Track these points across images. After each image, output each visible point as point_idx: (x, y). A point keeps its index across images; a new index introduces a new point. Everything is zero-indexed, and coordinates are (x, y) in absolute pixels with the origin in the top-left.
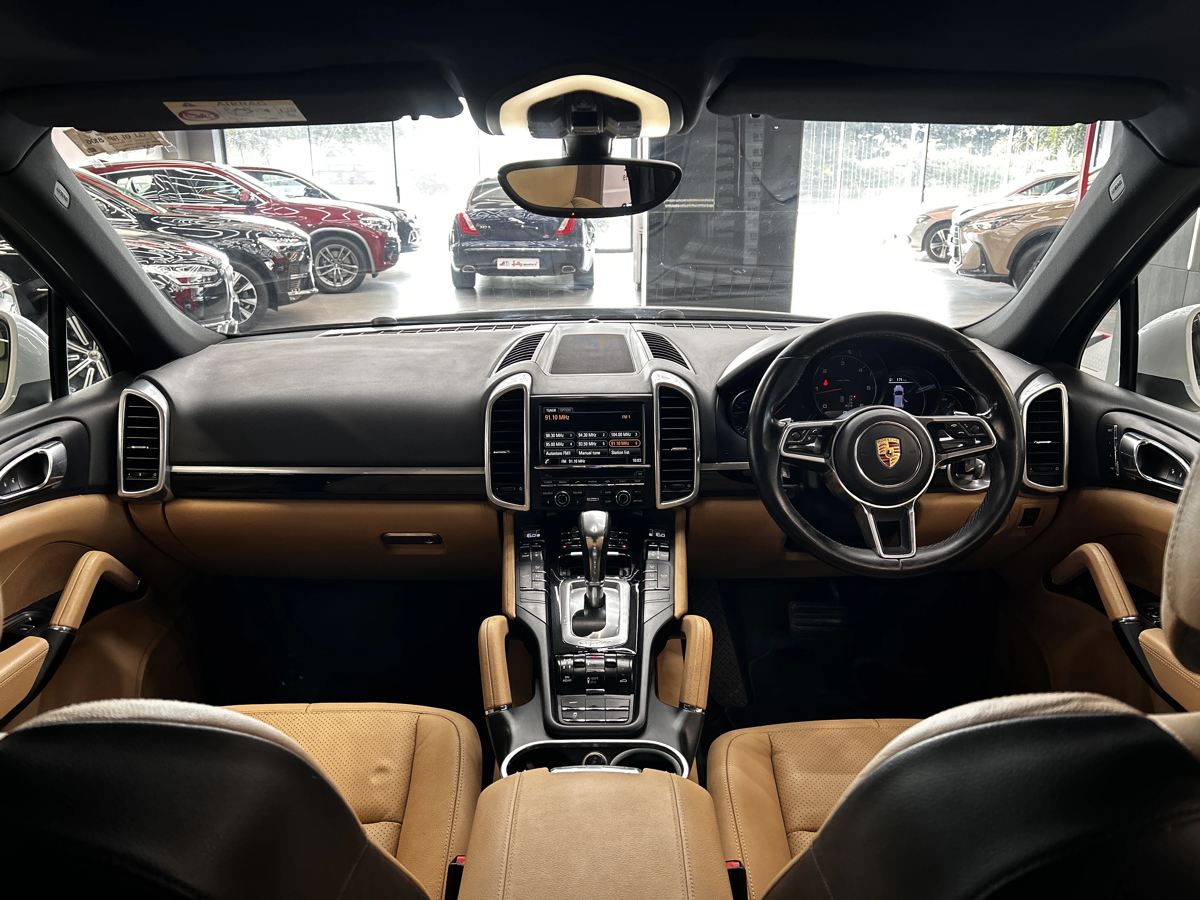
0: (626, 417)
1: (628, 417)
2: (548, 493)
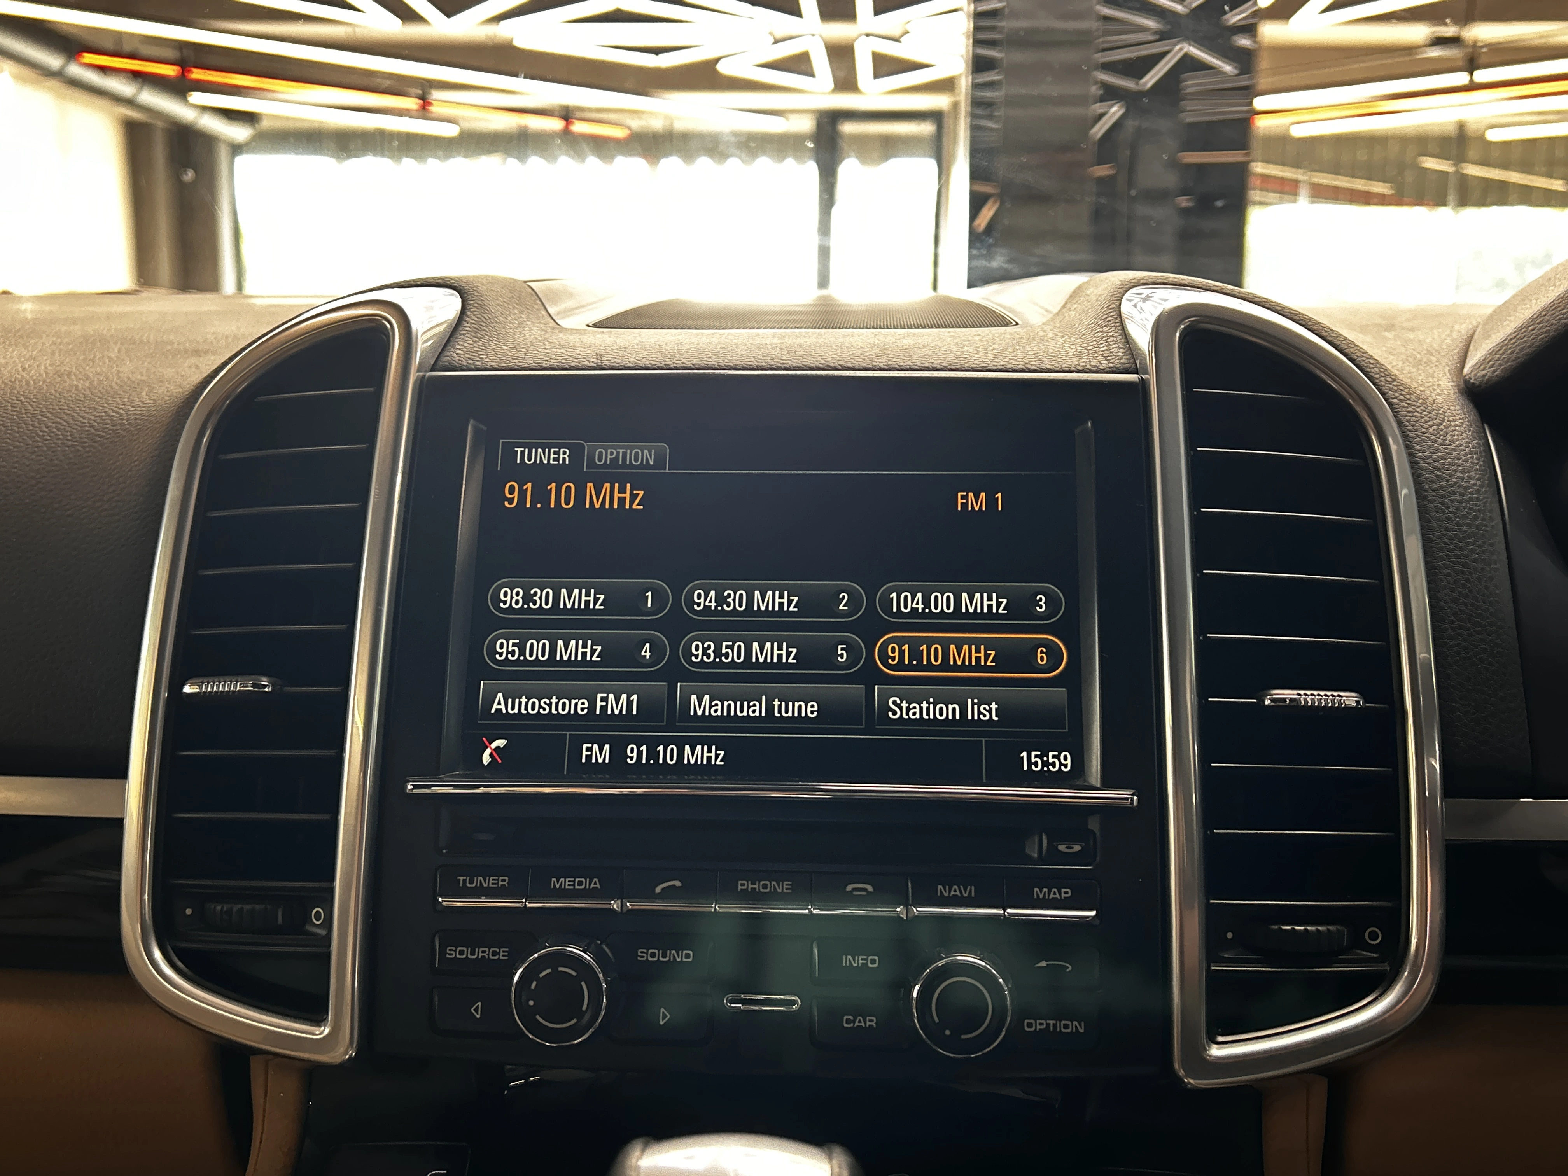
0: (977, 502)
1: (991, 502)
2: (481, 953)
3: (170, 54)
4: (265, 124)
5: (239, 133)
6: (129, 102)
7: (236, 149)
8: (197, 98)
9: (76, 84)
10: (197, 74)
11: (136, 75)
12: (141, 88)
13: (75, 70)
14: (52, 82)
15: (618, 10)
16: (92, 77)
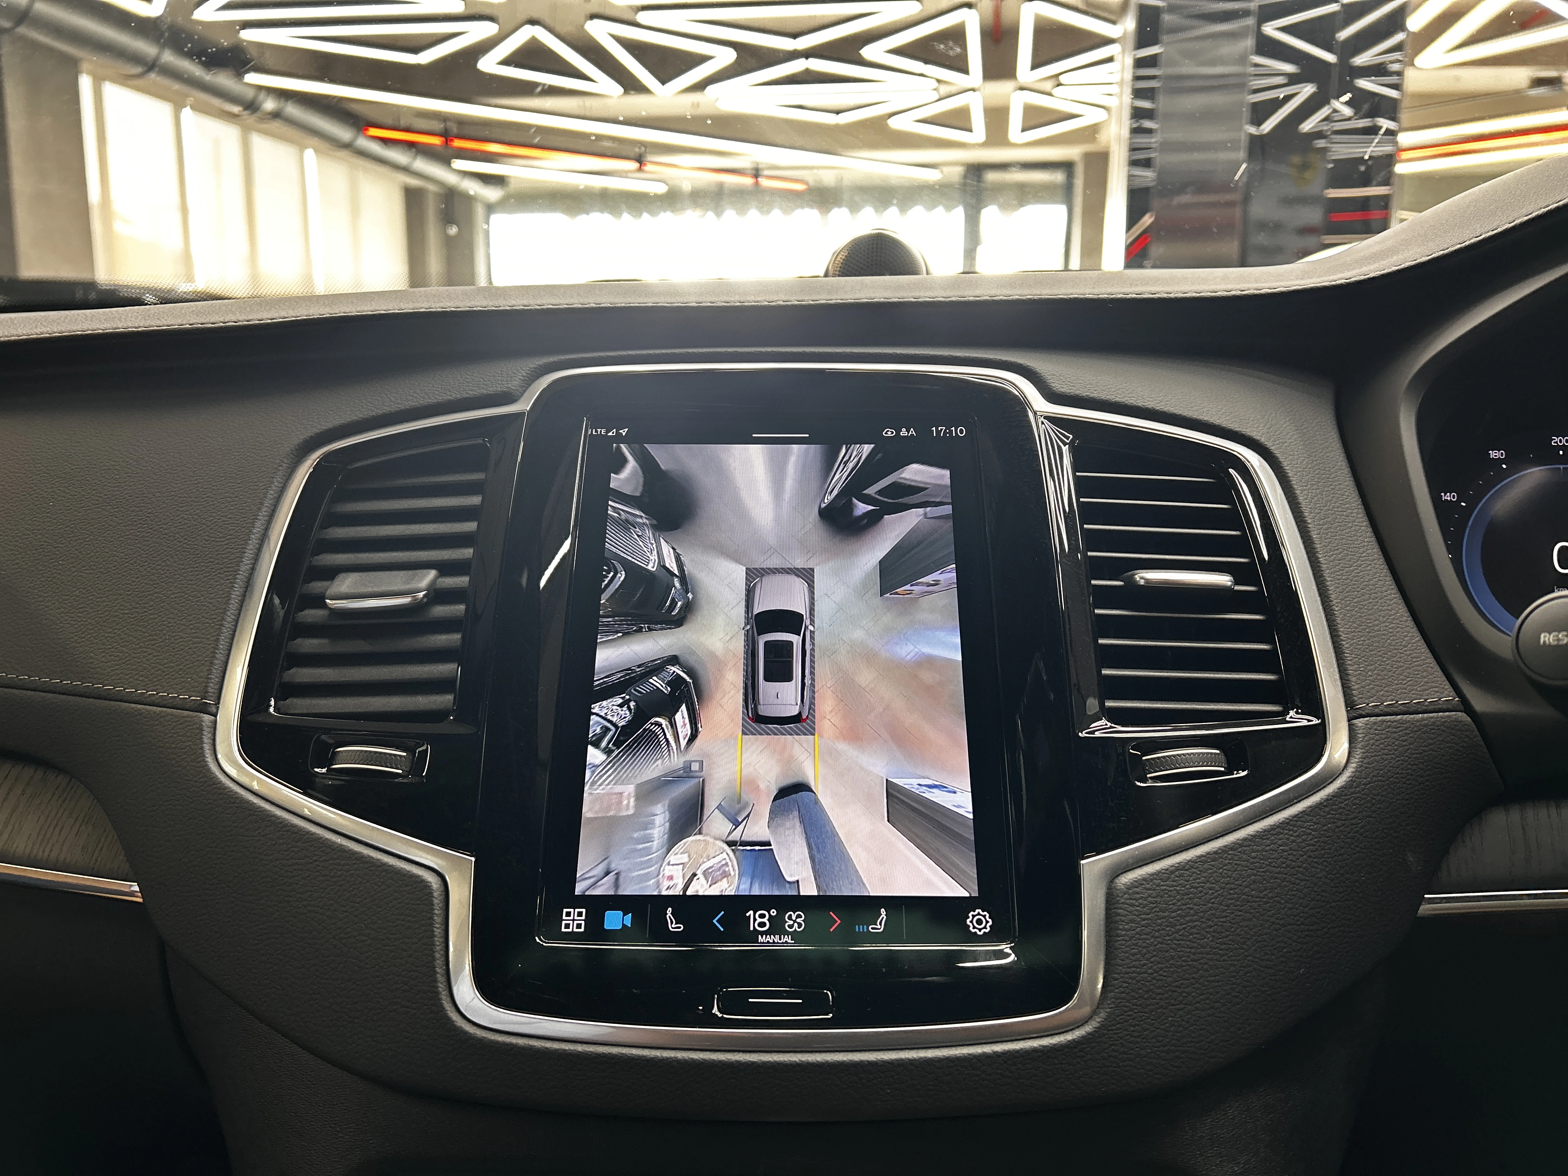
3: (438, 126)
4: (513, 186)
5: (492, 194)
6: (405, 170)
7: (490, 208)
8: (459, 164)
9: (363, 154)
10: (457, 143)
11: (411, 145)
12: (415, 158)
13: (363, 142)
14: (344, 153)
15: (807, 71)
16: (376, 148)
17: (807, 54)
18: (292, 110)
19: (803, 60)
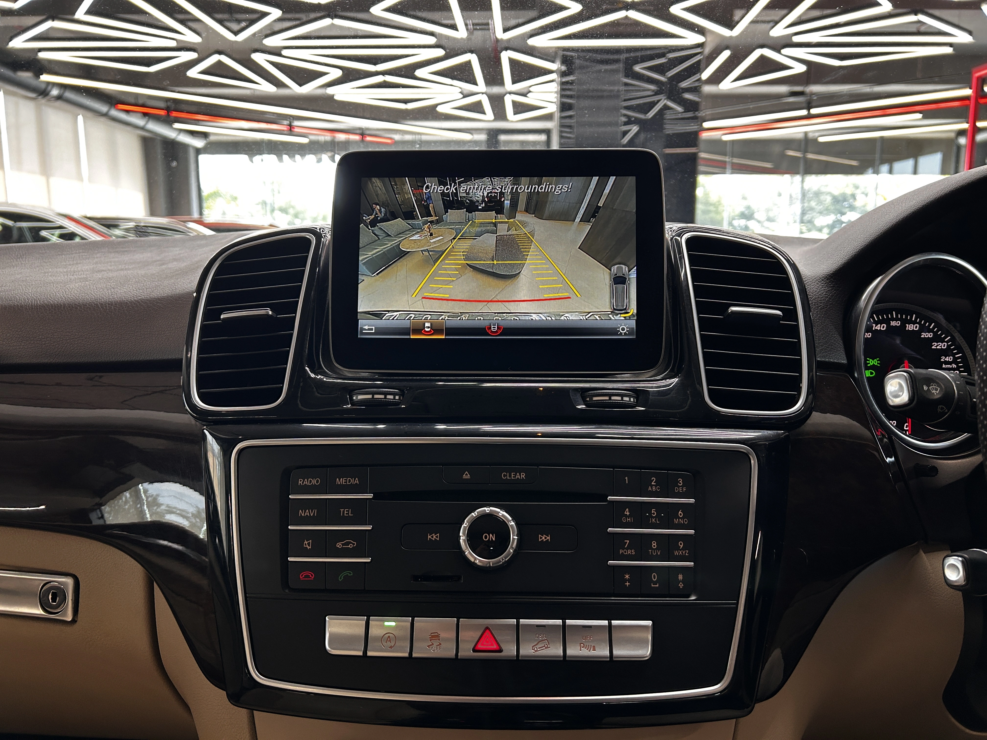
3: (162, 105)
4: (212, 138)
5: (199, 143)
6: (143, 128)
7: (198, 151)
8: (177, 125)
9: (115, 120)
10: (176, 114)
11: (145, 114)
12: (148, 122)
13: (114, 113)
14: (103, 119)
15: (385, 81)
16: (123, 116)
17: (384, 73)
18: (69, 95)
19: (381, 76)
